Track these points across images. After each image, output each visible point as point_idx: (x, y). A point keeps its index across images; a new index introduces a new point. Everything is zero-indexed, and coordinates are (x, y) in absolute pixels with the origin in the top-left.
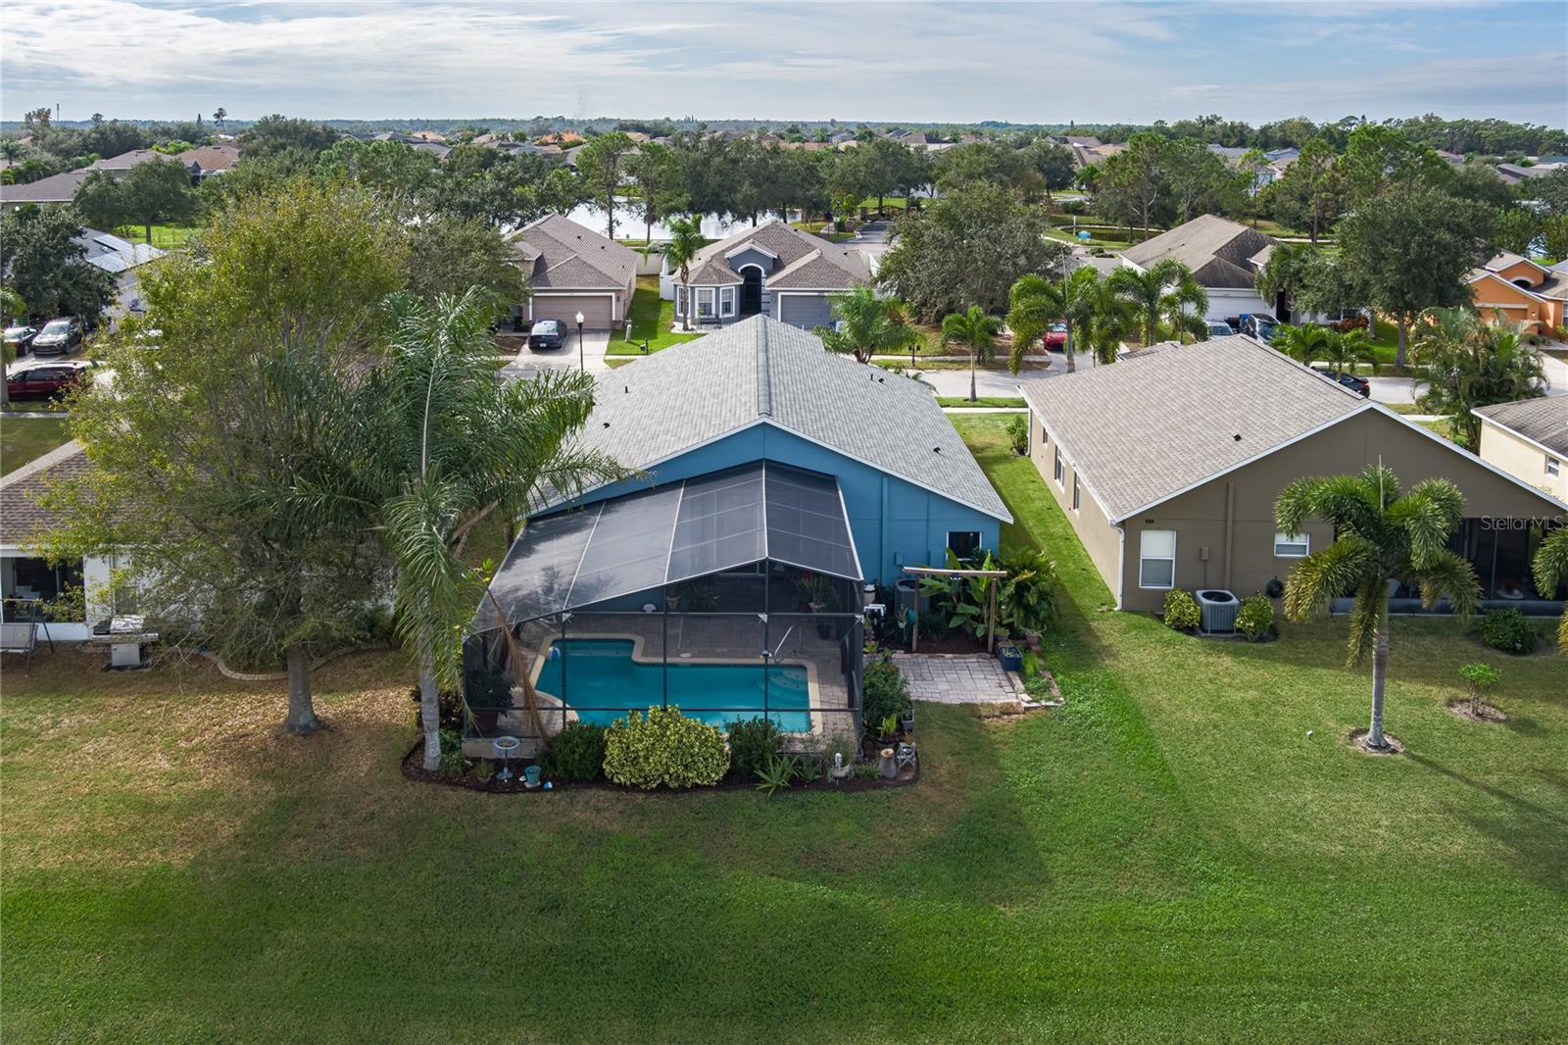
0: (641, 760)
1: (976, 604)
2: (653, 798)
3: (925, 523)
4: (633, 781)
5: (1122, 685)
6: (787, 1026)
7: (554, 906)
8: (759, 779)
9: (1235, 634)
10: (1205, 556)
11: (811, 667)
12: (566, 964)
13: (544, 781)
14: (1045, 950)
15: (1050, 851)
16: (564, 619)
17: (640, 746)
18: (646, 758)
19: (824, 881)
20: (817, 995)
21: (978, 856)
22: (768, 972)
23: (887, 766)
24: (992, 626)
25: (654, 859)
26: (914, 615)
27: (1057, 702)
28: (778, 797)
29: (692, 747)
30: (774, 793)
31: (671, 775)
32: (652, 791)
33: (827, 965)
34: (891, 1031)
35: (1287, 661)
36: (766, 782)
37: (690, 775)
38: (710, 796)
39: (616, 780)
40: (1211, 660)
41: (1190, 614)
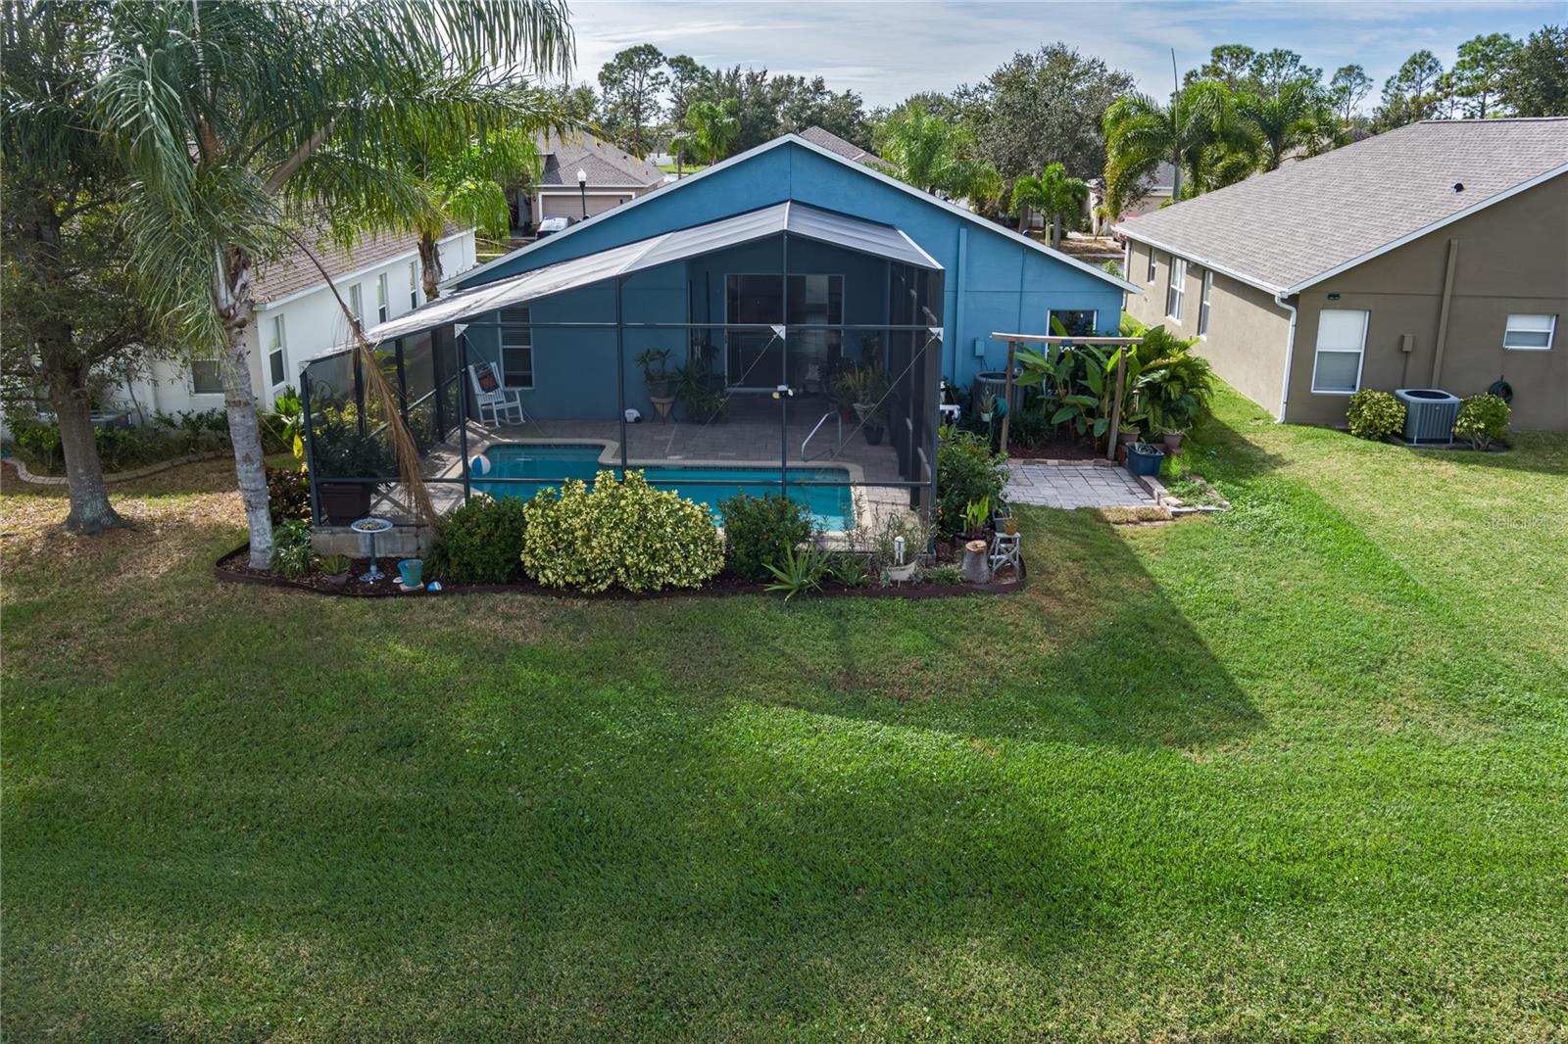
0: (579, 542)
1: (1092, 394)
2: (600, 605)
3: (1018, 295)
4: (569, 579)
5: (1308, 492)
6: (805, 938)
7: (406, 743)
8: (772, 579)
9: (1451, 444)
10: (1407, 347)
11: (856, 473)
12: (402, 829)
13: (427, 580)
14: (1278, 814)
15: (1252, 676)
16: (457, 333)
17: (576, 522)
18: (587, 540)
19: (873, 715)
20: (863, 885)
21: (1133, 682)
22: (772, 846)
23: (975, 564)
24: (1116, 420)
25: (588, 680)
26: (1004, 404)
27: (1220, 506)
28: (800, 603)
29: (661, 525)
30: (795, 598)
31: (627, 569)
32: (600, 595)
33: (881, 835)
34: (1008, 947)
35: (1535, 469)
36: (781, 582)
37: (659, 569)
38: (692, 602)
39: (543, 580)
40: (1428, 467)
41: (1391, 416)
